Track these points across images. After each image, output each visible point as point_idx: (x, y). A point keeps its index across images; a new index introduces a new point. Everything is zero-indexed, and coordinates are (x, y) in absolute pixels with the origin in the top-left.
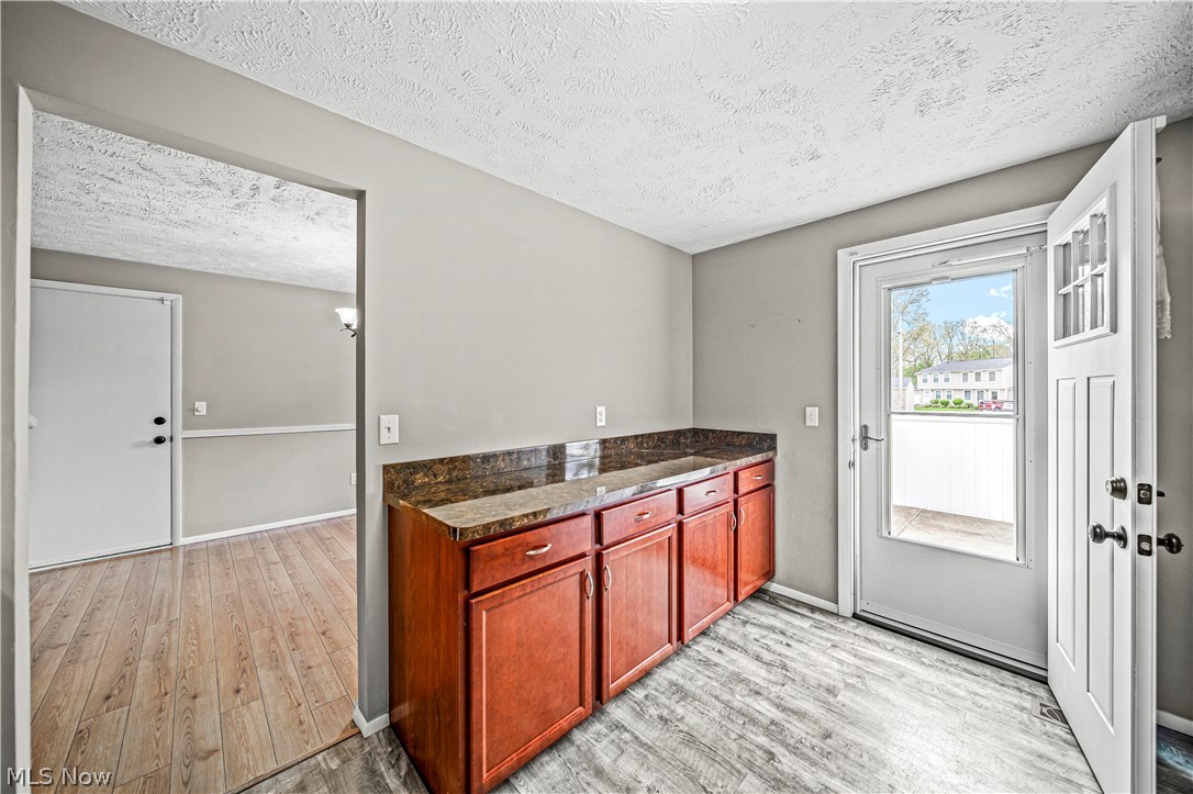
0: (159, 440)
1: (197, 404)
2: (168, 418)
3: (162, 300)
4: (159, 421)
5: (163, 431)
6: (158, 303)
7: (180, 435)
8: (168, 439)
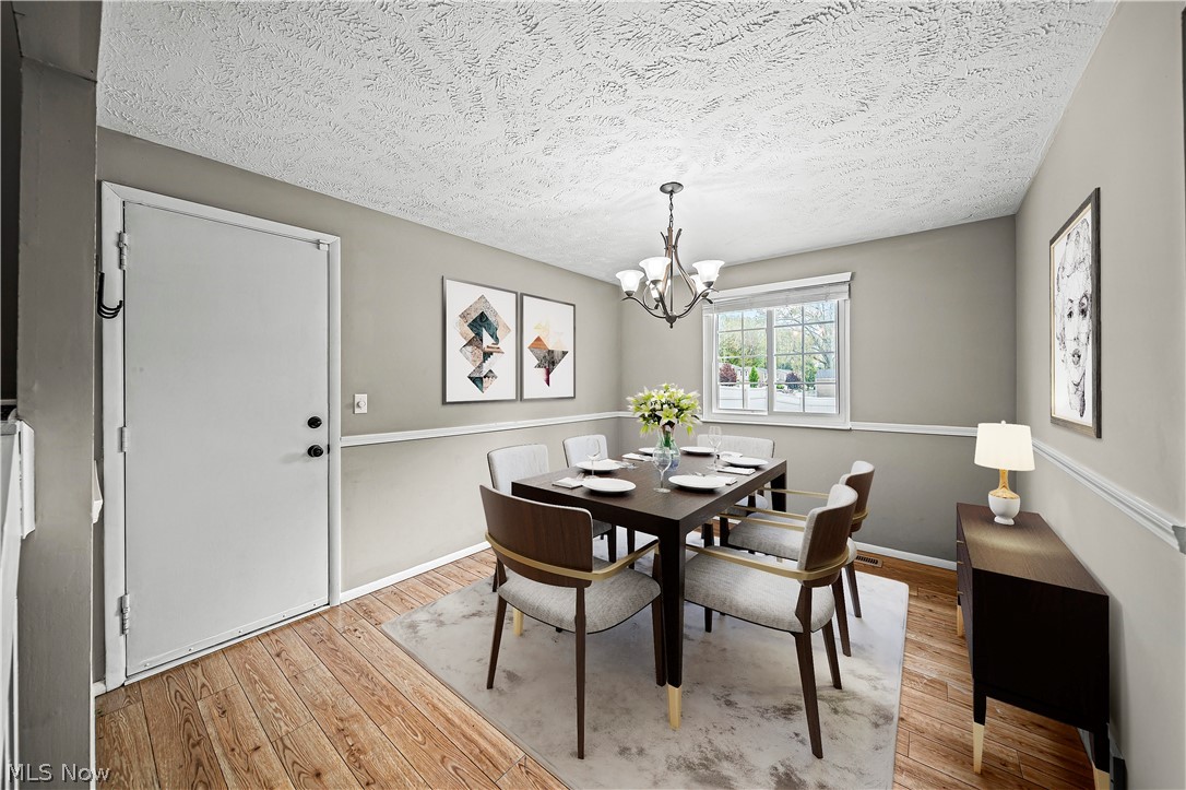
0: (314, 452)
1: (358, 397)
2: (324, 418)
3: (318, 243)
4: (314, 423)
5: (318, 437)
6: (312, 247)
7: (340, 442)
8: (325, 451)
